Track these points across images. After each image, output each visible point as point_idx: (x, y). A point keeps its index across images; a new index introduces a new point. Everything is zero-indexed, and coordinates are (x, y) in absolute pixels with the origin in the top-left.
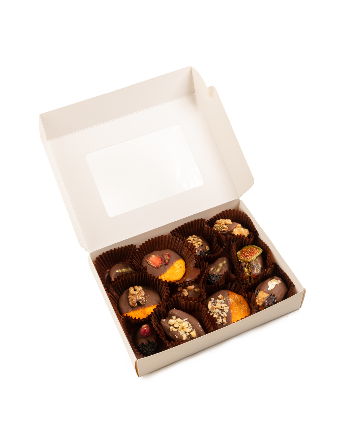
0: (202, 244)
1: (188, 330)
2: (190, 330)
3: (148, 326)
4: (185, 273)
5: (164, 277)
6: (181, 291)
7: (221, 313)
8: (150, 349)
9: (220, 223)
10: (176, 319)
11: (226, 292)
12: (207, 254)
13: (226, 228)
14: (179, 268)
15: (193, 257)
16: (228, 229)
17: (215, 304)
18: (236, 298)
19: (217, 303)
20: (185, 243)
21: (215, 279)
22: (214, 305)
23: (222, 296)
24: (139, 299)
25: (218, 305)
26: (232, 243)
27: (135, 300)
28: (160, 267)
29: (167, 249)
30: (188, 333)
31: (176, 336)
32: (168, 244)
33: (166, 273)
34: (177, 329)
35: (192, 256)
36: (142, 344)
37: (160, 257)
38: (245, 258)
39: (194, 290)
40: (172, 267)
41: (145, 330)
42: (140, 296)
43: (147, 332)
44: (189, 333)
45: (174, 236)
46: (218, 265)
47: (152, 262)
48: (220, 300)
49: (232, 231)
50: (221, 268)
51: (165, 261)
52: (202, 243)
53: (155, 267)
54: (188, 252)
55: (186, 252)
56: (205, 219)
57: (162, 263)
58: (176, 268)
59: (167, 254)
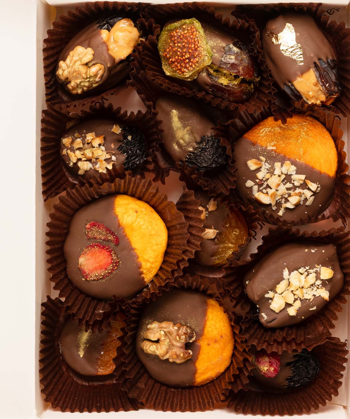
0: (103, 137)
2: (313, 276)
4: (155, 207)
7: (291, 183)
10: (275, 292)
11: (243, 146)
12: (129, 138)
14: (137, 217)
16: (101, 65)
17: (264, 186)
18: (270, 131)
19: (265, 180)
21: (208, 157)
22: (265, 188)
23: (254, 160)
25: (273, 181)
26: (139, 75)
27: (179, 351)
28: (117, 258)
30: (316, 280)
31: (311, 309)
33: (138, 252)
34: (298, 300)
36: (290, 379)
37: (92, 246)
38: (194, 66)
39: (212, 212)
40: (128, 232)
47: (96, 269)
48: (262, 169)
49: (113, 59)
51: (107, 241)
53: (113, 270)
57: (110, 250)
58: (133, 223)
59: (89, 226)
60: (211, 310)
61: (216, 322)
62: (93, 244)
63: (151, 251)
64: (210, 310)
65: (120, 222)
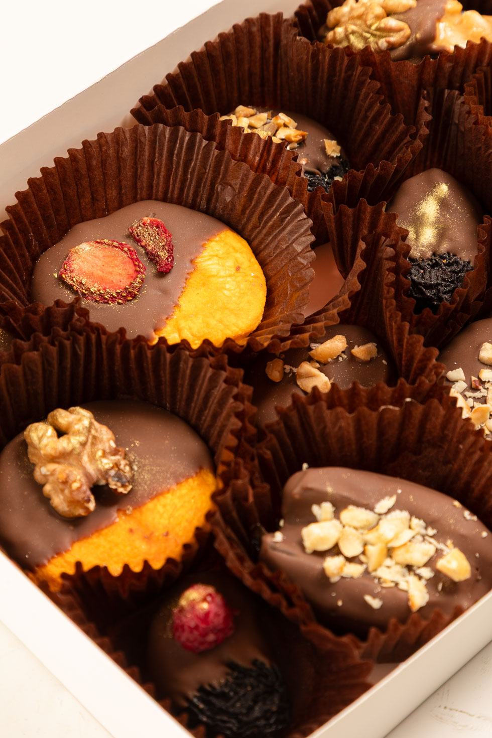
0: (303, 136)
1: (420, 552)
2: (427, 549)
3: (210, 590)
5: (179, 331)
6: (291, 379)
8: (255, 702)
9: (360, 17)
10: (337, 515)
12: (337, 179)
13: (399, 30)
14: (230, 276)
15: (290, 200)
16: (408, 31)
19: (487, 385)
20: (229, 143)
21: (432, 276)
22: (476, 399)
24: (99, 470)
27: (78, 482)
28: (139, 290)
29: (135, 200)
30: (426, 565)
31: (368, 599)
32: (136, 176)
33: (179, 313)
34: (361, 563)
35: (285, 199)
36: (205, 693)
37: (121, 247)
39: (352, 358)
40: (194, 280)
41: (207, 614)
42: (100, 453)
43: (217, 621)
44: (430, 563)
45: (161, 126)
46: (415, 211)
47: (90, 276)
49: (431, 37)
50: (438, 221)
51: (152, 258)
52: (297, 128)
53: (113, 299)
54: (257, 182)
55: (242, 185)
56: (279, 16)
57: (142, 270)
58: (214, 276)
59: (149, 221)
60: (196, 483)
61: (182, 506)
62: (126, 244)
63: (200, 321)
64: (194, 482)
65: (199, 260)
